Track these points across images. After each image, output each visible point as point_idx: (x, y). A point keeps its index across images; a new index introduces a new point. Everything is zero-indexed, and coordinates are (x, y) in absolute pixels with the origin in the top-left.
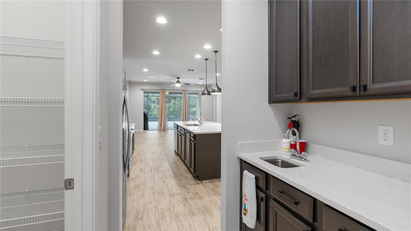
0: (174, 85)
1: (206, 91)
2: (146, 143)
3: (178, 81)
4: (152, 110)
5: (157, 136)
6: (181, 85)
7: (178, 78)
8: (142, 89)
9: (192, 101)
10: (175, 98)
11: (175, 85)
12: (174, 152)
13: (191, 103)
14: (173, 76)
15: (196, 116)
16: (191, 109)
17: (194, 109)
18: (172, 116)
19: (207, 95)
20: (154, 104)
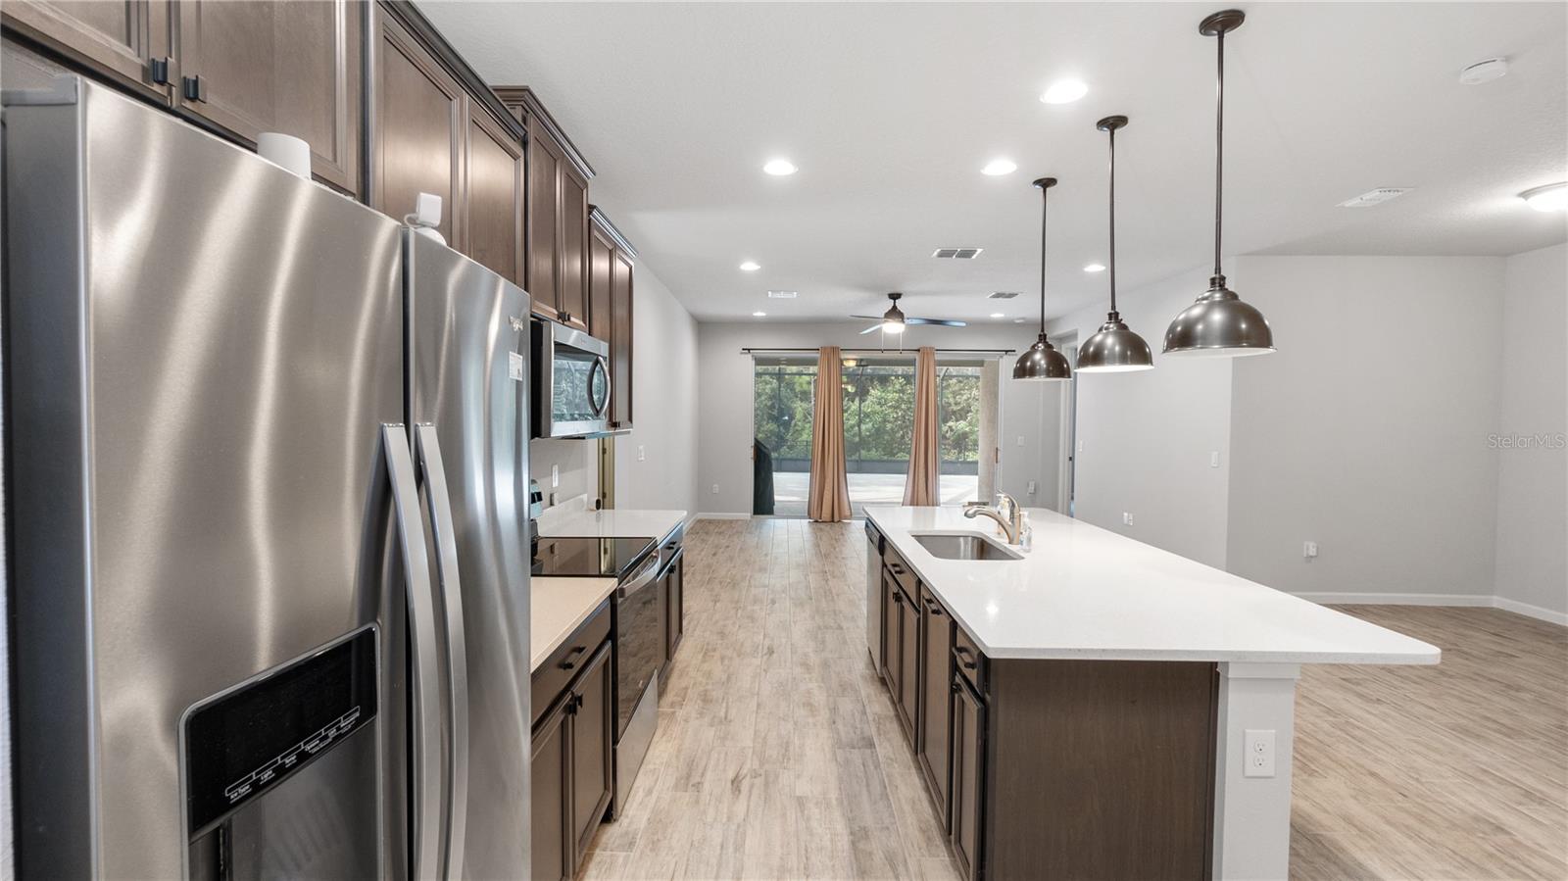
0: (878, 327)
1: (1038, 356)
2: (750, 586)
3: (894, 307)
4: (795, 425)
5: (800, 552)
6: (908, 325)
7: (895, 296)
8: (749, 350)
9: (953, 393)
10: (884, 380)
11: (880, 329)
12: (865, 657)
13: (951, 400)
14: (872, 287)
15: (971, 457)
16: (950, 424)
17: (962, 426)
18: (874, 454)
19: (1048, 376)
20: (805, 405)
